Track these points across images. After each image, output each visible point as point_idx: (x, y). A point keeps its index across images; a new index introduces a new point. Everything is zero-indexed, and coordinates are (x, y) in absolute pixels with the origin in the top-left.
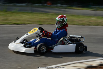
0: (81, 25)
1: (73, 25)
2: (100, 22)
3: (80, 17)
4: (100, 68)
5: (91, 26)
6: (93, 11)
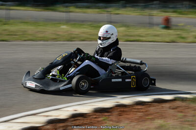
0: (40, 40)
1: (25, 40)
2: (76, 33)
3: (39, 25)
4: (73, 121)
5: (60, 41)
6: (64, 14)
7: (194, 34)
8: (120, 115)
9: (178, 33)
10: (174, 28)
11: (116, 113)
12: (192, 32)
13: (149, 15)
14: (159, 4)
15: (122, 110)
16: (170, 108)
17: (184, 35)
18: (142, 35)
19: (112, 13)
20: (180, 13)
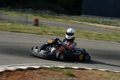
7: (52, 30)
8: (7, 76)
9: (43, 29)
10: (40, 25)
11: (5, 75)
12: (51, 29)
13: (26, 17)
14: (31, 10)
15: (8, 73)
16: (37, 73)
17: (46, 30)
18: (21, 28)
19: (2, 13)
20: (44, 17)
